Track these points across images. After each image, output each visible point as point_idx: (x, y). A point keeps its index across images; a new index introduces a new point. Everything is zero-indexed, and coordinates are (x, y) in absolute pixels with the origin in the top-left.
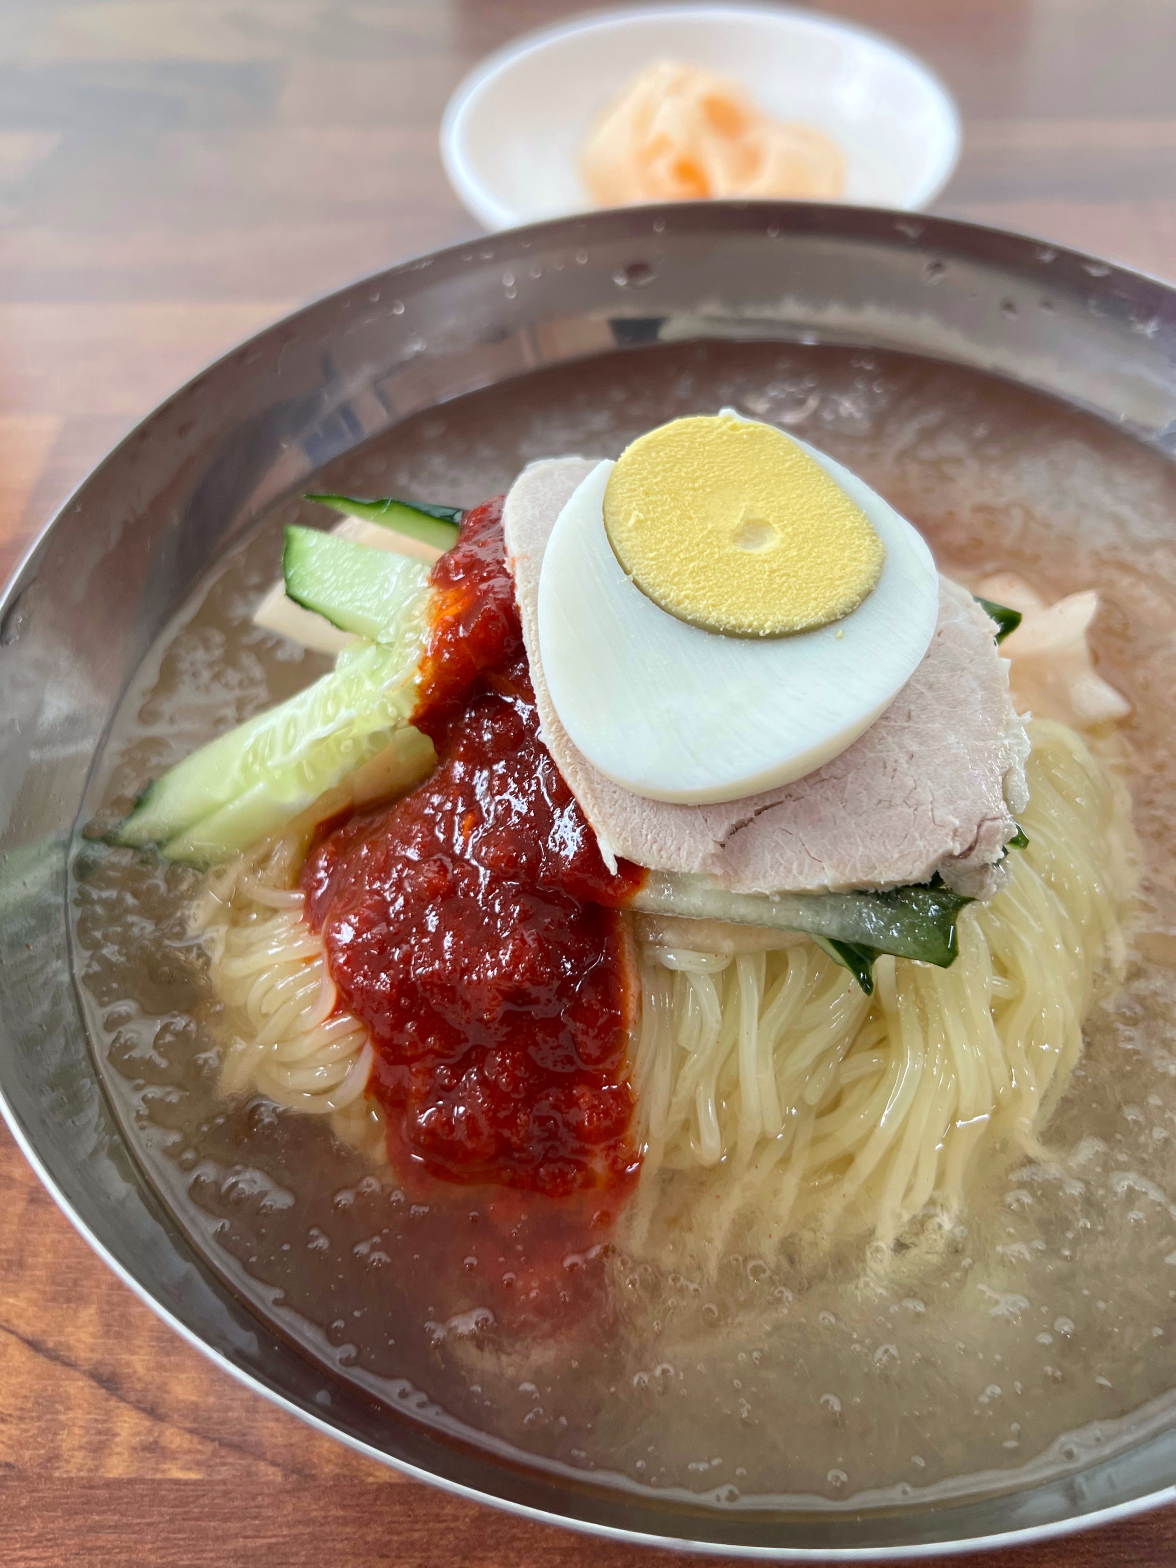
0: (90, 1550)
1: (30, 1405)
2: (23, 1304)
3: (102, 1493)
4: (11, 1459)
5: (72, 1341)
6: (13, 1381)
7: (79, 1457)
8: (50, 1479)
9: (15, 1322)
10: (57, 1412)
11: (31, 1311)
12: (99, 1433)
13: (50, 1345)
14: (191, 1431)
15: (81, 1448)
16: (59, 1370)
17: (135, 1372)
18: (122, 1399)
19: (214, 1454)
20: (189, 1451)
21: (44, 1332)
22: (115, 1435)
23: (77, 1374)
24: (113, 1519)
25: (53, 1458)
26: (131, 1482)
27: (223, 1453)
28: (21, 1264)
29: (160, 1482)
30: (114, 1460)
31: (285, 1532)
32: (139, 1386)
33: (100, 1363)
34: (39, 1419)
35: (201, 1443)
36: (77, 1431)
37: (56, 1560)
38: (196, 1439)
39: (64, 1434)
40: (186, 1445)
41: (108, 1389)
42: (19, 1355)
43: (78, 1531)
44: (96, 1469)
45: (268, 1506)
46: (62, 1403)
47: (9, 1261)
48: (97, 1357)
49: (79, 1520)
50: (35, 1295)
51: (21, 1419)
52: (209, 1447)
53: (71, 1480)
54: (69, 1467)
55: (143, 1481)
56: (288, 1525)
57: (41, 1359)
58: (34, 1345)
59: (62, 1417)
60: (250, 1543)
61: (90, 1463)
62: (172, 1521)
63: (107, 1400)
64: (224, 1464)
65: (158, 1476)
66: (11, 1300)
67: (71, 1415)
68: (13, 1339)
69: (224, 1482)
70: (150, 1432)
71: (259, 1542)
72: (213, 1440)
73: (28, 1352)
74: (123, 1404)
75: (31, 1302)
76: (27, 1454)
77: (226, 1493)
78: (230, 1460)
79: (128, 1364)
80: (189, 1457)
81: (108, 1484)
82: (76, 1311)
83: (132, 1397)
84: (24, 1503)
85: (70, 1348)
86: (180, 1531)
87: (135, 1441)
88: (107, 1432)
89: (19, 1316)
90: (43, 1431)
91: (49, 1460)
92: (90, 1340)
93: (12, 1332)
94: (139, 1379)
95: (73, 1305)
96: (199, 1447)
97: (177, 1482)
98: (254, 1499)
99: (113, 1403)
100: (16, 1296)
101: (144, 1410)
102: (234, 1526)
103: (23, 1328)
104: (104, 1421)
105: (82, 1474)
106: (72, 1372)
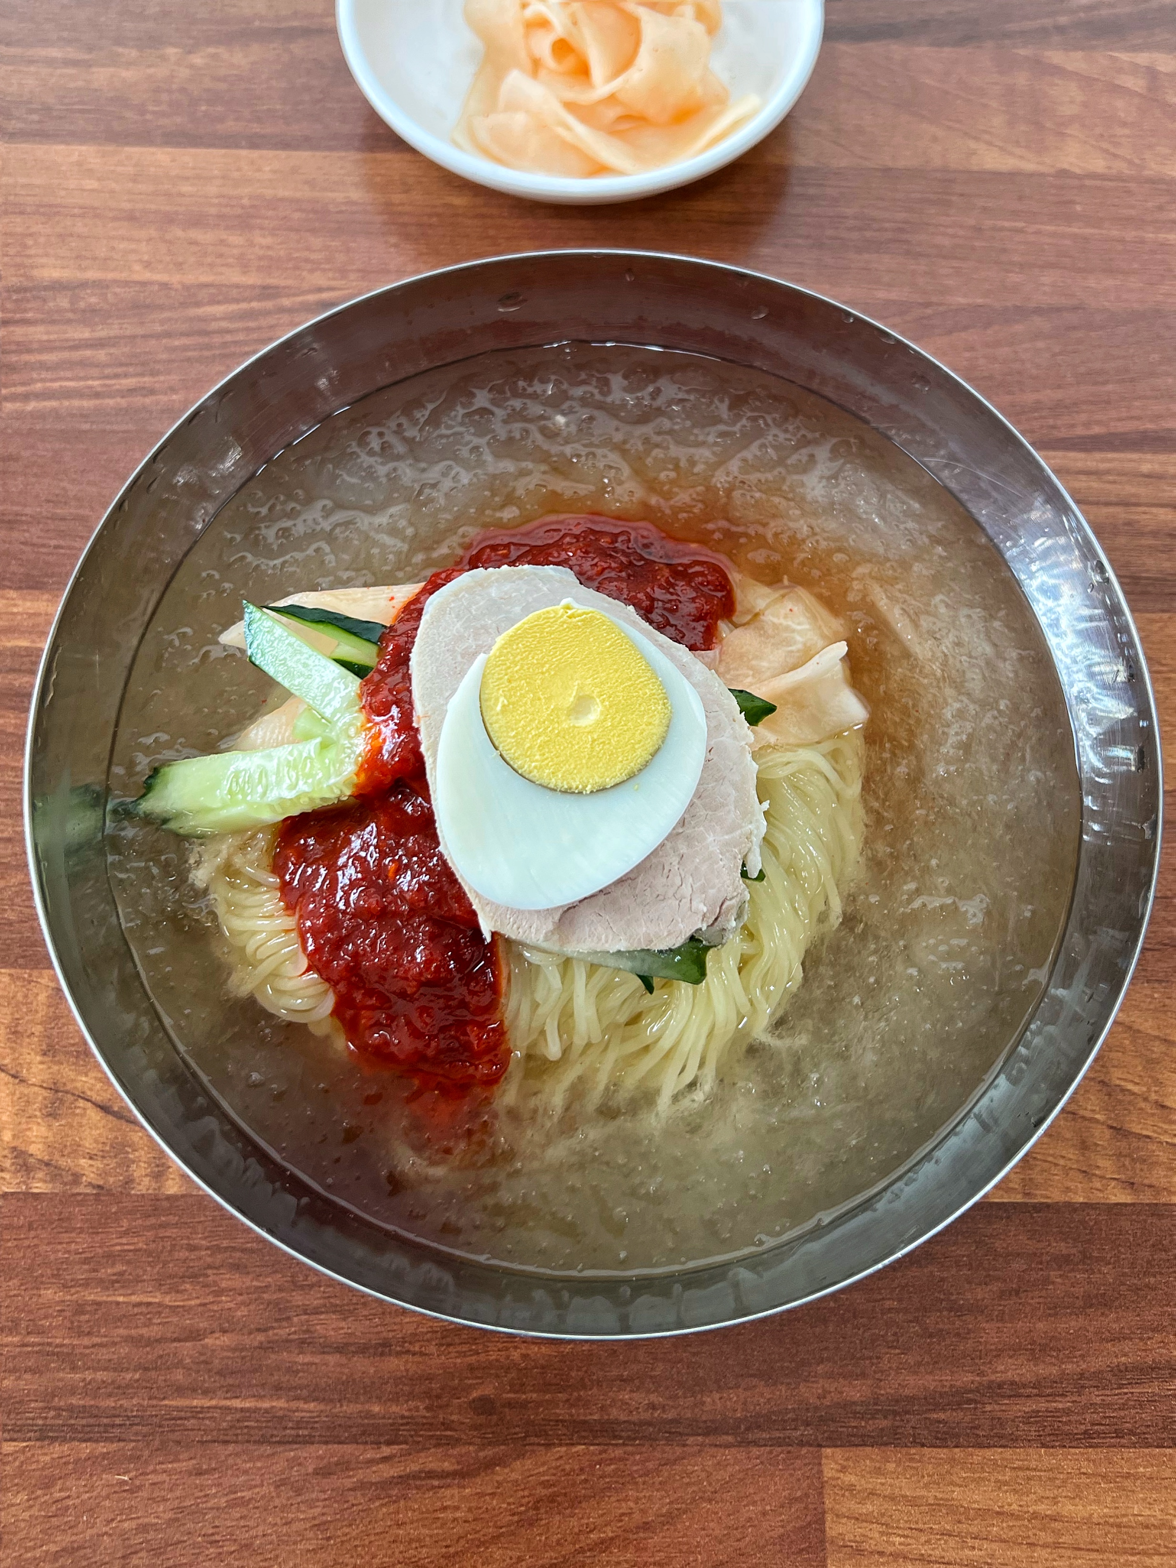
0: (162, 1238)
1: (108, 1148)
2: (93, 1081)
3: (166, 1204)
4: (101, 1183)
6: (93, 1132)
7: (146, 1181)
8: (129, 1195)
9: (89, 1093)
10: (128, 1153)
12: (158, 1166)
13: (116, 1109)
15: (146, 1175)
16: (124, 1125)
22: (169, 1167)
24: (173, 1219)
25: (129, 1181)
26: (183, 1196)
30: (170, 1182)
34: (115, 1157)
36: (142, 1165)
37: (140, 1245)
39: (134, 1167)
42: (94, 1115)
43: (152, 1227)
44: (159, 1188)
46: (129, 1146)
47: (77, 1052)
49: (153, 1220)
51: (103, 1157)
53: (143, 1195)
54: (140, 1187)
55: (191, 1196)
57: (110, 1118)
58: (104, 1109)
59: (131, 1156)
61: (154, 1185)
62: (213, 1220)
66: (84, 1079)
67: (137, 1154)
68: (89, 1104)
73: (102, 1114)
76: (111, 1180)
81: (169, 1198)
84: (113, 1210)
86: (221, 1226)
89: (91, 1090)
90: (119, 1165)
91: (127, 1183)
93: (88, 1100)
100: (86, 1075)
103: (95, 1097)
104: (160, 1159)
105: (150, 1192)
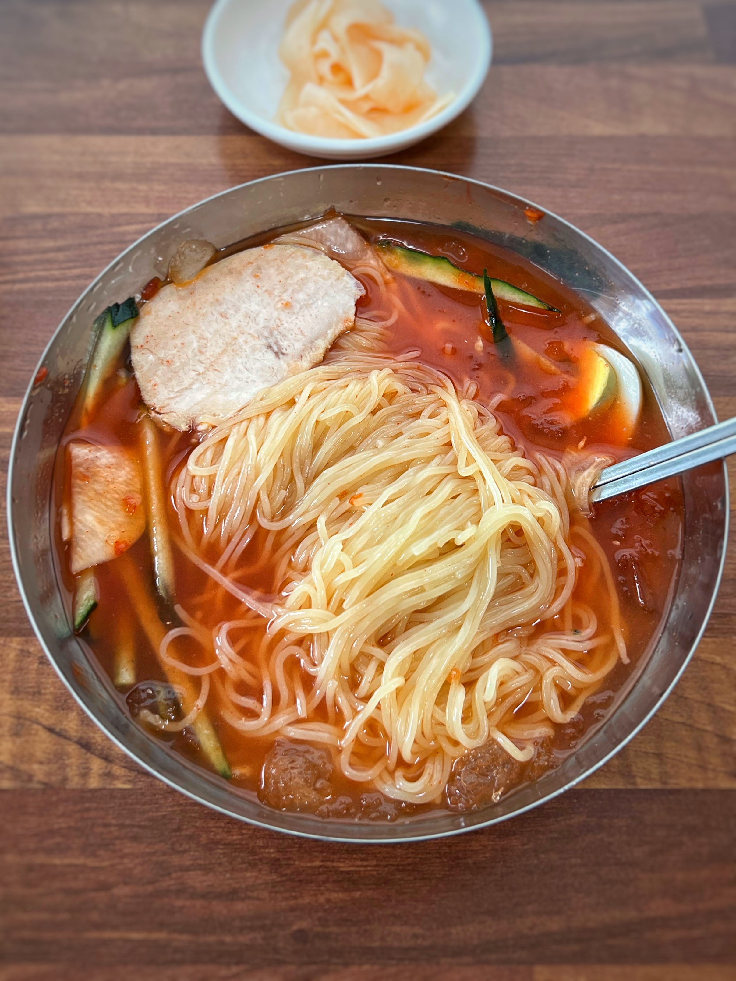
0: (86, 818)
1: (52, 757)
4: (47, 781)
5: (67, 728)
6: (43, 746)
7: (76, 779)
8: (65, 789)
9: (41, 720)
10: (64, 760)
11: (47, 714)
12: (84, 769)
13: (58, 730)
14: (124, 767)
15: (77, 775)
17: (97, 742)
18: (93, 753)
19: (136, 777)
20: (124, 776)
21: (54, 724)
22: (91, 769)
23: (71, 743)
25: (65, 779)
26: (100, 790)
27: (140, 776)
28: (39, 693)
29: (113, 790)
30: (92, 780)
31: (169, 809)
32: (99, 748)
33: (81, 738)
34: (57, 763)
35: (129, 772)
36: (74, 768)
37: (71, 824)
38: (127, 771)
39: (68, 769)
40: (123, 773)
41: (86, 749)
42: (43, 735)
43: (79, 811)
44: (85, 784)
45: (161, 799)
46: (66, 755)
48: (79, 735)
49: (79, 807)
50: (48, 707)
51: (49, 763)
52: (134, 774)
53: (74, 789)
54: (72, 784)
55: (105, 789)
56: (170, 807)
57: (54, 736)
58: (51, 730)
59: (67, 762)
60: (154, 814)
61: (81, 782)
63: (86, 754)
64: (140, 781)
65: (112, 787)
66: (37, 710)
67: (70, 761)
68: (40, 728)
69: (141, 789)
70: (106, 768)
71: (159, 814)
72: (134, 771)
73: (48, 733)
74: (93, 756)
75: (46, 710)
76: (53, 779)
77: (142, 794)
78: (143, 779)
79: (94, 738)
80: (125, 779)
81: (91, 790)
82: (67, 714)
83: (97, 752)
84: (54, 799)
85: (66, 731)
86: (124, 810)
87: (101, 772)
88: (87, 768)
89: (42, 717)
90: (59, 768)
91: (63, 781)
92: (75, 728)
93: (40, 725)
94: (99, 745)
95: (65, 712)
96: (129, 774)
97: (120, 789)
98: (155, 795)
99: (89, 755)
100: (39, 707)
101: (103, 758)
102: (147, 807)
103: (45, 722)
105: (79, 786)
106: (68, 742)
